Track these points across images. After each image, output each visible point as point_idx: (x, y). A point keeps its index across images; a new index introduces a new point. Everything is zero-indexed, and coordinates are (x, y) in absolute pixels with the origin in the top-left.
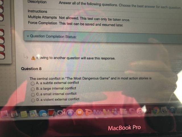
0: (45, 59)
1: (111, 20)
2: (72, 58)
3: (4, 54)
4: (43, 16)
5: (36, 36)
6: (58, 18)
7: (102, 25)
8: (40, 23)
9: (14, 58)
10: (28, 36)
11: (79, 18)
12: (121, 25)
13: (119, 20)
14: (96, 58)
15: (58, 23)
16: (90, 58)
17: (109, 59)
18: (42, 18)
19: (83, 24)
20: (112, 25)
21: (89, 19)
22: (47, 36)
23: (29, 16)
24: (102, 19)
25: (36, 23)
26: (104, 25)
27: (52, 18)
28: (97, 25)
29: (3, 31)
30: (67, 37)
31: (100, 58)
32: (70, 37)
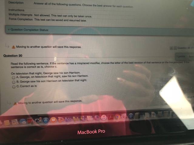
1: (76, 16)
5: (16, 30)
6: (33, 15)
7: (69, 20)
8: (18, 19)
10: (9, 30)
14: (65, 47)
16: (60, 47)
18: (20, 15)
22: (25, 30)
23: (9, 14)
24: (69, 16)
27: (29, 15)
28: (65, 20)
30: (41, 30)
31: (69, 47)
32: (43, 30)
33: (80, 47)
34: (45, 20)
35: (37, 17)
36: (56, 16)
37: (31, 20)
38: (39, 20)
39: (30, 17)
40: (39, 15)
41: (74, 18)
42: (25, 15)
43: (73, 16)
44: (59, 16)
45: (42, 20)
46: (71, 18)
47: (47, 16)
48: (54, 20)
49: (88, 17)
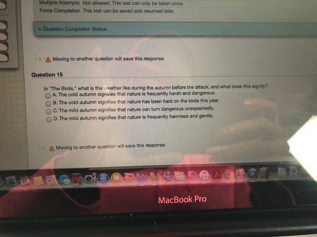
0: (66, 61)
1: (156, 4)
2: (102, 59)
3: (7, 55)
4: (60, 1)
5: (51, 29)
6: (81, 3)
7: (143, 11)
8: (56, 10)
9: (21, 60)
10: (40, 29)
11: (111, 3)
12: (171, 11)
13: (167, 4)
14: (136, 58)
15: (82, 11)
16: (127, 59)
17: (156, 59)
18: (58, 3)
19: (117, 11)
20: (159, 11)
21: (125, 4)
22: (67, 29)
23: (40, 1)
24: (144, 4)
25: (51, 11)
26: (147, 11)
27: (73, 3)
28: (136, 11)
29: (5, 23)
30: (94, 29)
31: (143, 58)
33: (162, 59)
34: (102, 11)
35: (87, 7)
36: (120, 3)
37: (78, 11)
38: (91, 11)
39: (76, 7)
40: (91, 3)
42: (67, 3)
43: (151, 4)
45: (96, 11)
46: (146, 8)
49: (177, 4)
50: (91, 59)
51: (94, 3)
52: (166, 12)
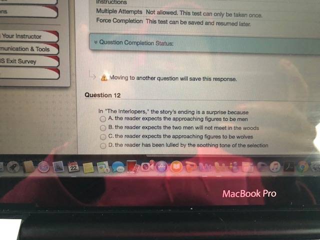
1: (230, 15)
2: (165, 79)
6: (144, 12)
7: (215, 23)
8: (115, 20)
9: (73, 78)
10: (96, 42)
11: (179, 13)
22: (127, 42)
23: (97, 9)
24: (216, 14)
25: (109, 21)
26: (219, 24)
27: (135, 12)
30: (158, 43)
31: (212, 79)
32: (163, 44)
33: (234, 80)
34: (168, 22)
35: (152, 17)
36: (189, 14)
37: (140, 21)
38: (154, 22)
39: (138, 17)
40: (156, 13)
41: (225, 20)
42: (128, 12)
43: (225, 15)
44: (195, 14)
45: (161, 22)
46: (219, 19)
47: (172, 13)
48: (185, 23)
49: (255, 16)
50: (153, 79)
51: (159, 13)
52: (242, 25)
